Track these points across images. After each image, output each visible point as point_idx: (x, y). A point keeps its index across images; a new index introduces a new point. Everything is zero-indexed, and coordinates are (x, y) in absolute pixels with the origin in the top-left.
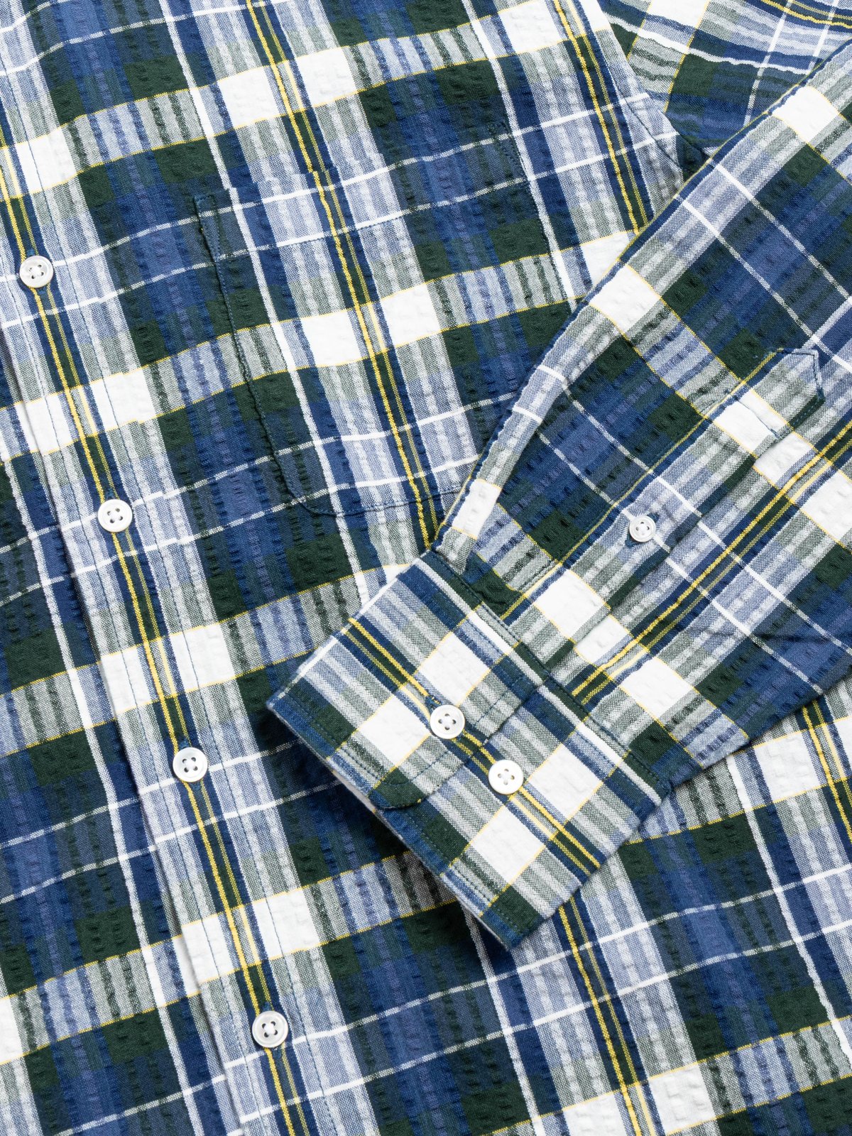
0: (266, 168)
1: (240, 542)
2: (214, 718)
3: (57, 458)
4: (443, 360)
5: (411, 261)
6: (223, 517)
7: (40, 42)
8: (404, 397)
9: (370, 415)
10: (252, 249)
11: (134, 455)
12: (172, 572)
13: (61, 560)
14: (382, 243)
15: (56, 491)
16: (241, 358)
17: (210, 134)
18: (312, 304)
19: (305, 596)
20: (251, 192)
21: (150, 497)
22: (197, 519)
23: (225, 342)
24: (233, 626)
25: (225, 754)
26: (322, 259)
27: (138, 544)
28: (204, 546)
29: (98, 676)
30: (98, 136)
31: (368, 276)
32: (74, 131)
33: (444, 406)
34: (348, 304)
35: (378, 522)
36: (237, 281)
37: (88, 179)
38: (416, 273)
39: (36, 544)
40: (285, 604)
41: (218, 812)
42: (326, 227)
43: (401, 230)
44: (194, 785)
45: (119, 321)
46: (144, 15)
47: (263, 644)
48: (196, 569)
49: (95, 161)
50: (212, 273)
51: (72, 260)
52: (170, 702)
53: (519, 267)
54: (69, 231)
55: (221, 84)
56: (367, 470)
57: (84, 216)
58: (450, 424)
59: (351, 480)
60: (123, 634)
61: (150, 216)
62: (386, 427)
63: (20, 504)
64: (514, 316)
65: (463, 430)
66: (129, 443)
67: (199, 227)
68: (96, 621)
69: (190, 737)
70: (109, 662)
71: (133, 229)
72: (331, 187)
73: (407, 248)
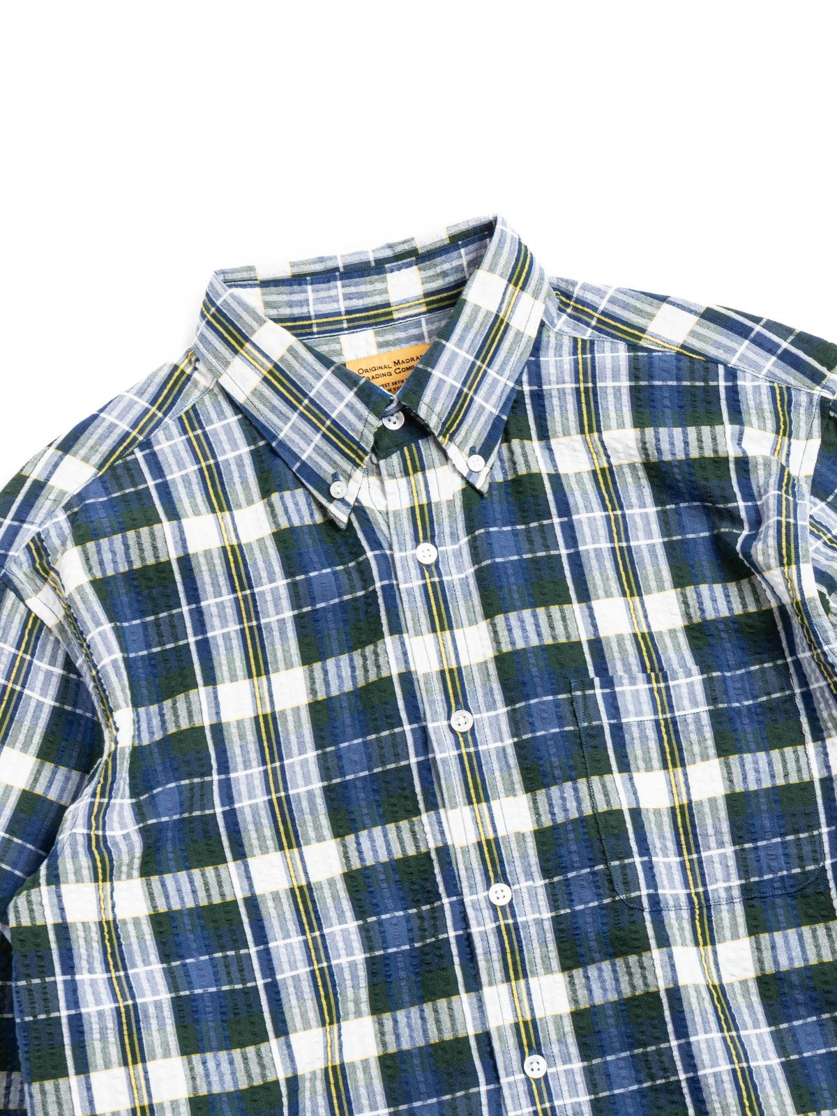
0: (619, 666)
1: (580, 921)
2: (553, 1037)
3: (465, 851)
4: (723, 814)
5: (710, 743)
6: (571, 903)
7: (476, 558)
8: (695, 835)
9: (671, 845)
10: (605, 722)
11: (516, 854)
12: (534, 936)
13: (463, 920)
14: (692, 727)
15: (463, 873)
16: (592, 796)
17: (584, 638)
18: (641, 764)
19: (619, 962)
20: (608, 682)
21: (524, 884)
22: (554, 904)
23: (582, 783)
24: (571, 977)
25: (558, 1061)
26: (651, 733)
27: (514, 916)
28: (556, 921)
29: (480, 1000)
30: (510, 630)
31: (681, 750)
32: (494, 625)
33: (721, 844)
34: (665, 767)
35: (671, 918)
36: (593, 742)
37: (500, 659)
38: (712, 751)
39: (447, 908)
40: (606, 965)
41: (551, 1100)
42: (656, 712)
43: (706, 720)
44: (537, 1081)
45: (513, 761)
46: (547, 548)
47: (590, 991)
48: (550, 936)
49: (506, 648)
50: (577, 735)
51: (485, 715)
52: (525, 1023)
53: (783, 755)
54: (485, 695)
55: (594, 604)
56: (666, 882)
57: (496, 686)
58: (724, 856)
59: (656, 888)
60: (499, 975)
61: (539, 690)
62: (680, 854)
63: (439, 879)
64: (775, 788)
65: (732, 862)
66: (514, 845)
67: (572, 701)
68: (482, 964)
69: (536, 1048)
70: (487, 991)
71: (527, 698)
72: (662, 685)
73: (708, 733)
